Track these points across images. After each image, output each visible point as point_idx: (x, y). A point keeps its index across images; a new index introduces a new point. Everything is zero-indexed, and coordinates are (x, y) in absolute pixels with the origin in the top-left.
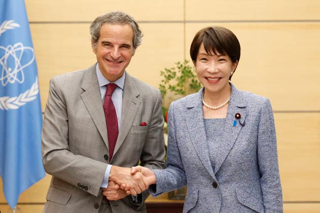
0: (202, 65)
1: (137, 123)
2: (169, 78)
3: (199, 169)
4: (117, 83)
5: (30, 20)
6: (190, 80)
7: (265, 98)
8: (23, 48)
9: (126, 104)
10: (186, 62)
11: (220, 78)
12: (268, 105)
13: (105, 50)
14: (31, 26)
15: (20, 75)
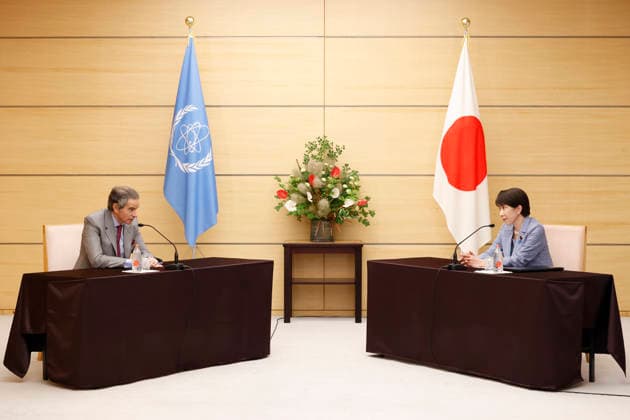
2: (312, 149)
5: (206, 104)
6: (327, 151)
8: (200, 126)
10: (325, 137)
14: (207, 108)
15: (198, 148)
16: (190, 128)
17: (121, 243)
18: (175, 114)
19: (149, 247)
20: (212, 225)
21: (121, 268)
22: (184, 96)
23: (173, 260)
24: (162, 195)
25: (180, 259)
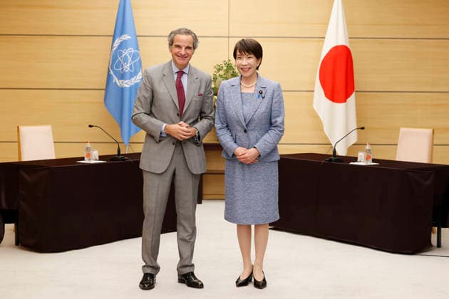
0: (239, 61)
1: (196, 94)
2: (219, 70)
3: (237, 121)
4: (184, 70)
5: (137, 34)
6: (231, 71)
7: (277, 83)
8: (133, 51)
9: (190, 83)
10: (229, 60)
11: (250, 68)
12: (279, 87)
13: (177, 50)
14: (138, 38)
15: (131, 67)
16: (126, 53)
18: (113, 41)
22: (120, 27)
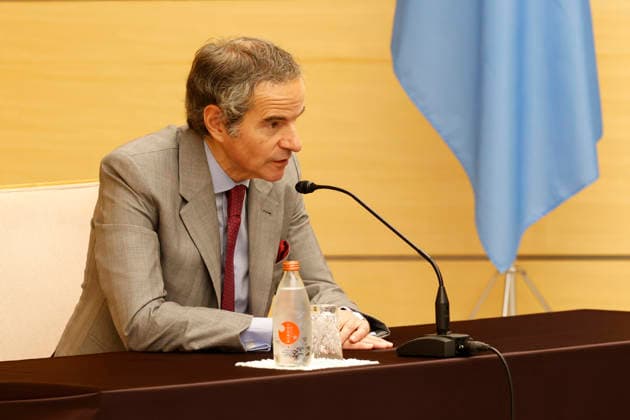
17: (239, 264)
19: (339, 272)
20: (578, 187)
21: (229, 352)
23: (430, 318)
24: (389, 69)
25: (455, 316)
